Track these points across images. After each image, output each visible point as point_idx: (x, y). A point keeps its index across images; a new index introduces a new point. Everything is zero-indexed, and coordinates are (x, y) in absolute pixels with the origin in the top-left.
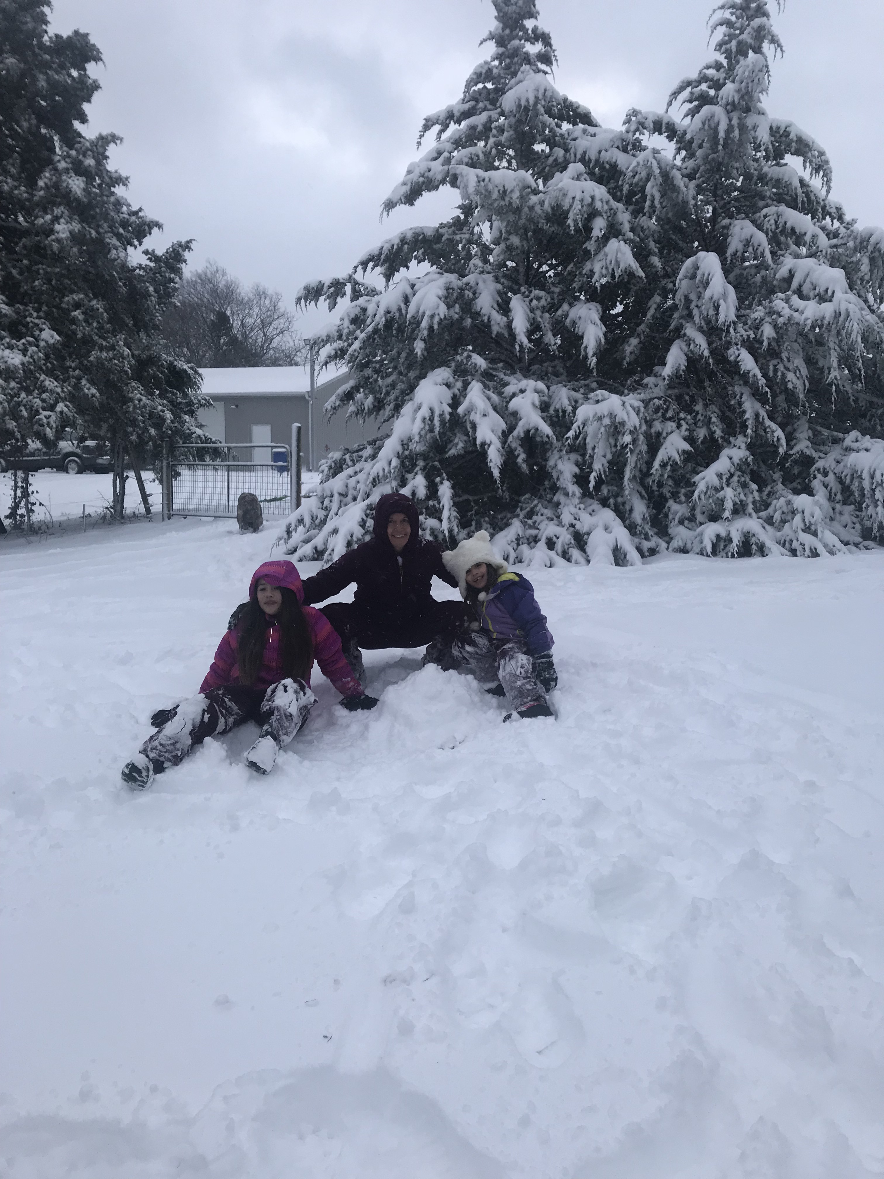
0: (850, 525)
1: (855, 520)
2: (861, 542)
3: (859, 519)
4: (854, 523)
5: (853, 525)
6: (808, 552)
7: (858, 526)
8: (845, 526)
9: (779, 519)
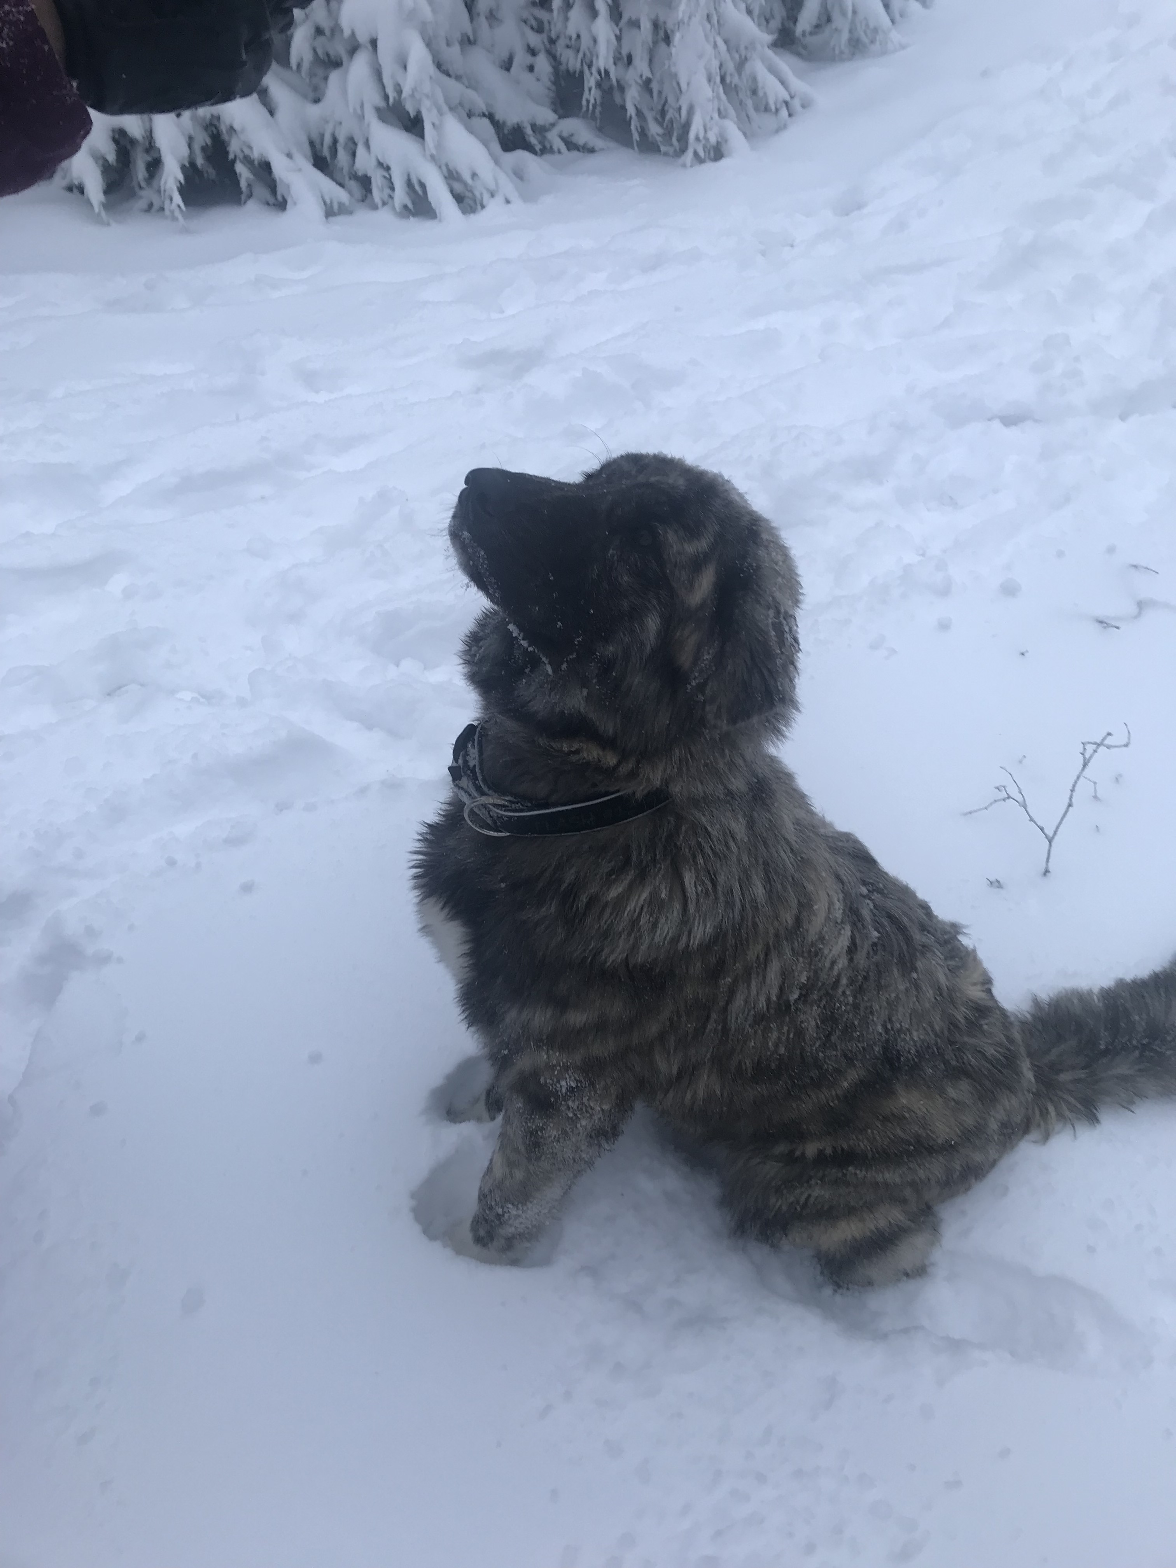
0: (521, 58)
1: (535, 40)
2: (553, 125)
3: (544, 36)
4: (533, 52)
5: (529, 59)
6: (401, 196)
7: (543, 63)
8: (507, 66)
9: (308, 57)
